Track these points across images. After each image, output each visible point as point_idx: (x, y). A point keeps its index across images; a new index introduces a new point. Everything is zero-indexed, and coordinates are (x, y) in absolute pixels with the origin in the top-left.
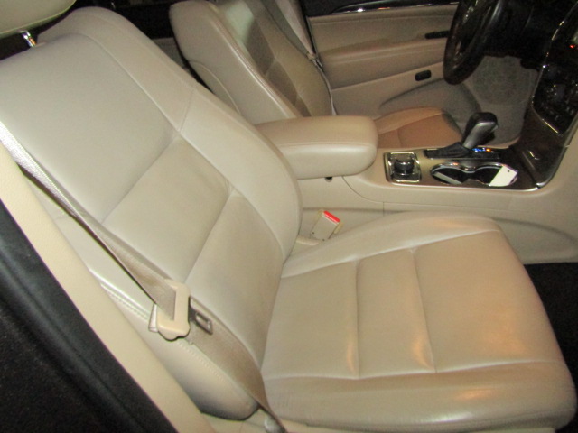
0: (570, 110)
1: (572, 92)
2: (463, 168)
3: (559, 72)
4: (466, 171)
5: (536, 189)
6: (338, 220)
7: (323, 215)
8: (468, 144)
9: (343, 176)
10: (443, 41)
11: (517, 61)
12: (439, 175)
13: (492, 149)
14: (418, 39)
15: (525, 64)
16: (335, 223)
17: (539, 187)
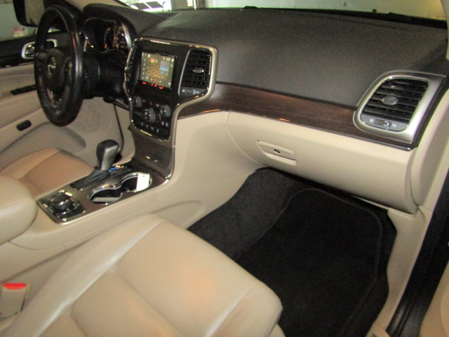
0: (165, 124)
1: (162, 112)
2: (112, 187)
3: (144, 101)
4: (115, 188)
5: (167, 180)
6: (23, 285)
7: (5, 290)
8: (104, 168)
9: (9, 241)
10: (34, 94)
11: (100, 99)
12: (97, 199)
13: (121, 165)
14: (5, 95)
15: (107, 100)
16: (24, 290)
17: (169, 179)
